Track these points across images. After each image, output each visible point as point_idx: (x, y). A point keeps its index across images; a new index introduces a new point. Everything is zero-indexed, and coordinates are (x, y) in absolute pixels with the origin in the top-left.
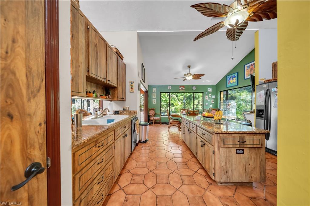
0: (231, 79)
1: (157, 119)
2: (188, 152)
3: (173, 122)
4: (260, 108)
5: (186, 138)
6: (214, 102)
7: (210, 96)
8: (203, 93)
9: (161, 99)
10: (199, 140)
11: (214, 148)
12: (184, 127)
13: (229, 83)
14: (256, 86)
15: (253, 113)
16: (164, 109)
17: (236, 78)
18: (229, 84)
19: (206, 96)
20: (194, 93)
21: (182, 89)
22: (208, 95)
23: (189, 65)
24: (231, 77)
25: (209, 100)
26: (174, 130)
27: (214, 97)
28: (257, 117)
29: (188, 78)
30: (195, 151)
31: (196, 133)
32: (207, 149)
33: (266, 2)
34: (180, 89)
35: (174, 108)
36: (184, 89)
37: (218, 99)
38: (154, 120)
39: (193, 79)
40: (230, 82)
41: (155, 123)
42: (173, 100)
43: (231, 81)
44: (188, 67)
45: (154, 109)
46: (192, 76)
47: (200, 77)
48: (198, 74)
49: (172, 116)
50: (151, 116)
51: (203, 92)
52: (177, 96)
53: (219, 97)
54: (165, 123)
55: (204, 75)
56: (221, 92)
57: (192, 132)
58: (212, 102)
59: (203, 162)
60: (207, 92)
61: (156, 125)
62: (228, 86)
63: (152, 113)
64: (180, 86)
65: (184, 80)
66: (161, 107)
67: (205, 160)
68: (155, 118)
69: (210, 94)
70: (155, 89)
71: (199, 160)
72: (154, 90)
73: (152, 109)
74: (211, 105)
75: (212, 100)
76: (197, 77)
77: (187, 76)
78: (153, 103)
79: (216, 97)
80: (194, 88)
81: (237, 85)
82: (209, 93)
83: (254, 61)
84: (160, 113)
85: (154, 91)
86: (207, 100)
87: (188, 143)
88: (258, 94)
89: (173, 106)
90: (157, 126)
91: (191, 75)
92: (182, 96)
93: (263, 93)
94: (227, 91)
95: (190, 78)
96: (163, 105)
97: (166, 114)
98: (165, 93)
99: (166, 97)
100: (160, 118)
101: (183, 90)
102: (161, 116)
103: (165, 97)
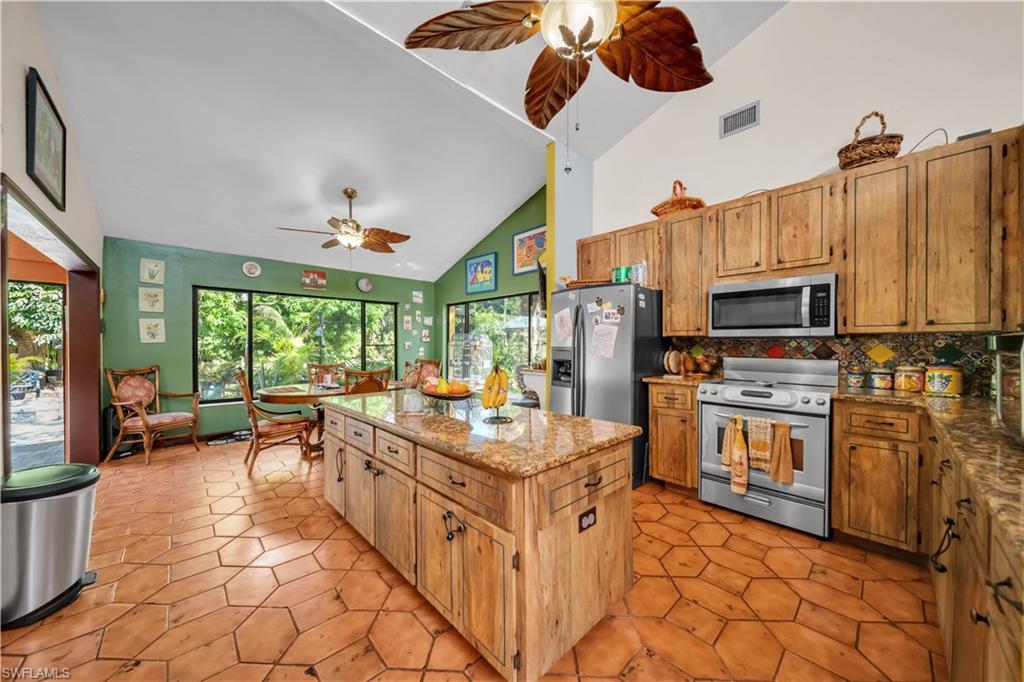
0: (479, 268)
1: (175, 421)
2: (368, 563)
3: (275, 430)
4: (562, 357)
5: (353, 501)
6: (428, 340)
7: (418, 319)
8: (396, 304)
9: (200, 321)
10: (432, 508)
11: (520, 543)
12: (341, 450)
13: (473, 280)
14: (553, 294)
15: (540, 368)
16: (215, 369)
17: (491, 269)
18: (472, 283)
19: (407, 318)
20: (364, 302)
21: (314, 284)
22: (411, 313)
23: (349, 186)
24: (478, 264)
25: (415, 333)
26: (282, 463)
27: (429, 321)
28: (555, 382)
29: (344, 240)
30: (408, 557)
31: (413, 477)
32: (479, 549)
33: (662, 8)
34: (308, 281)
35: (272, 359)
36: (324, 282)
37: (442, 327)
38: (151, 429)
39: (365, 246)
40: (475, 277)
41: (157, 445)
42: (267, 327)
43: (480, 277)
44: (345, 192)
45: (148, 374)
46: (361, 233)
47: (390, 245)
48: (388, 232)
49: (266, 399)
50: (127, 410)
51: (396, 301)
52: (286, 313)
53: (445, 322)
54: (228, 436)
55: (408, 238)
56: (449, 306)
57: (388, 470)
58: (424, 340)
59: (455, 612)
60: (407, 302)
61: (163, 454)
62: (471, 289)
63: (132, 392)
64: (308, 270)
65: (327, 245)
66: (200, 356)
67: (466, 597)
68: (153, 420)
69: (418, 312)
70: (162, 264)
71: (429, 598)
72: (151, 270)
73: (132, 373)
74: (422, 349)
75: (425, 332)
76: (382, 240)
77: (344, 228)
78: (145, 338)
79: (435, 322)
80: (363, 284)
81: (493, 288)
82: (415, 306)
83: (545, 225)
84: (195, 389)
85: (152, 277)
86: (409, 332)
87: (364, 523)
88: (557, 316)
89: (267, 354)
90: (171, 461)
91: (358, 228)
92: (307, 314)
93: (567, 313)
94: (466, 304)
95: (352, 239)
96: (211, 347)
97: (232, 389)
98: (220, 296)
99: (226, 313)
100: (190, 415)
101: (317, 286)
102: (201, 403)
103: (222, 310)
